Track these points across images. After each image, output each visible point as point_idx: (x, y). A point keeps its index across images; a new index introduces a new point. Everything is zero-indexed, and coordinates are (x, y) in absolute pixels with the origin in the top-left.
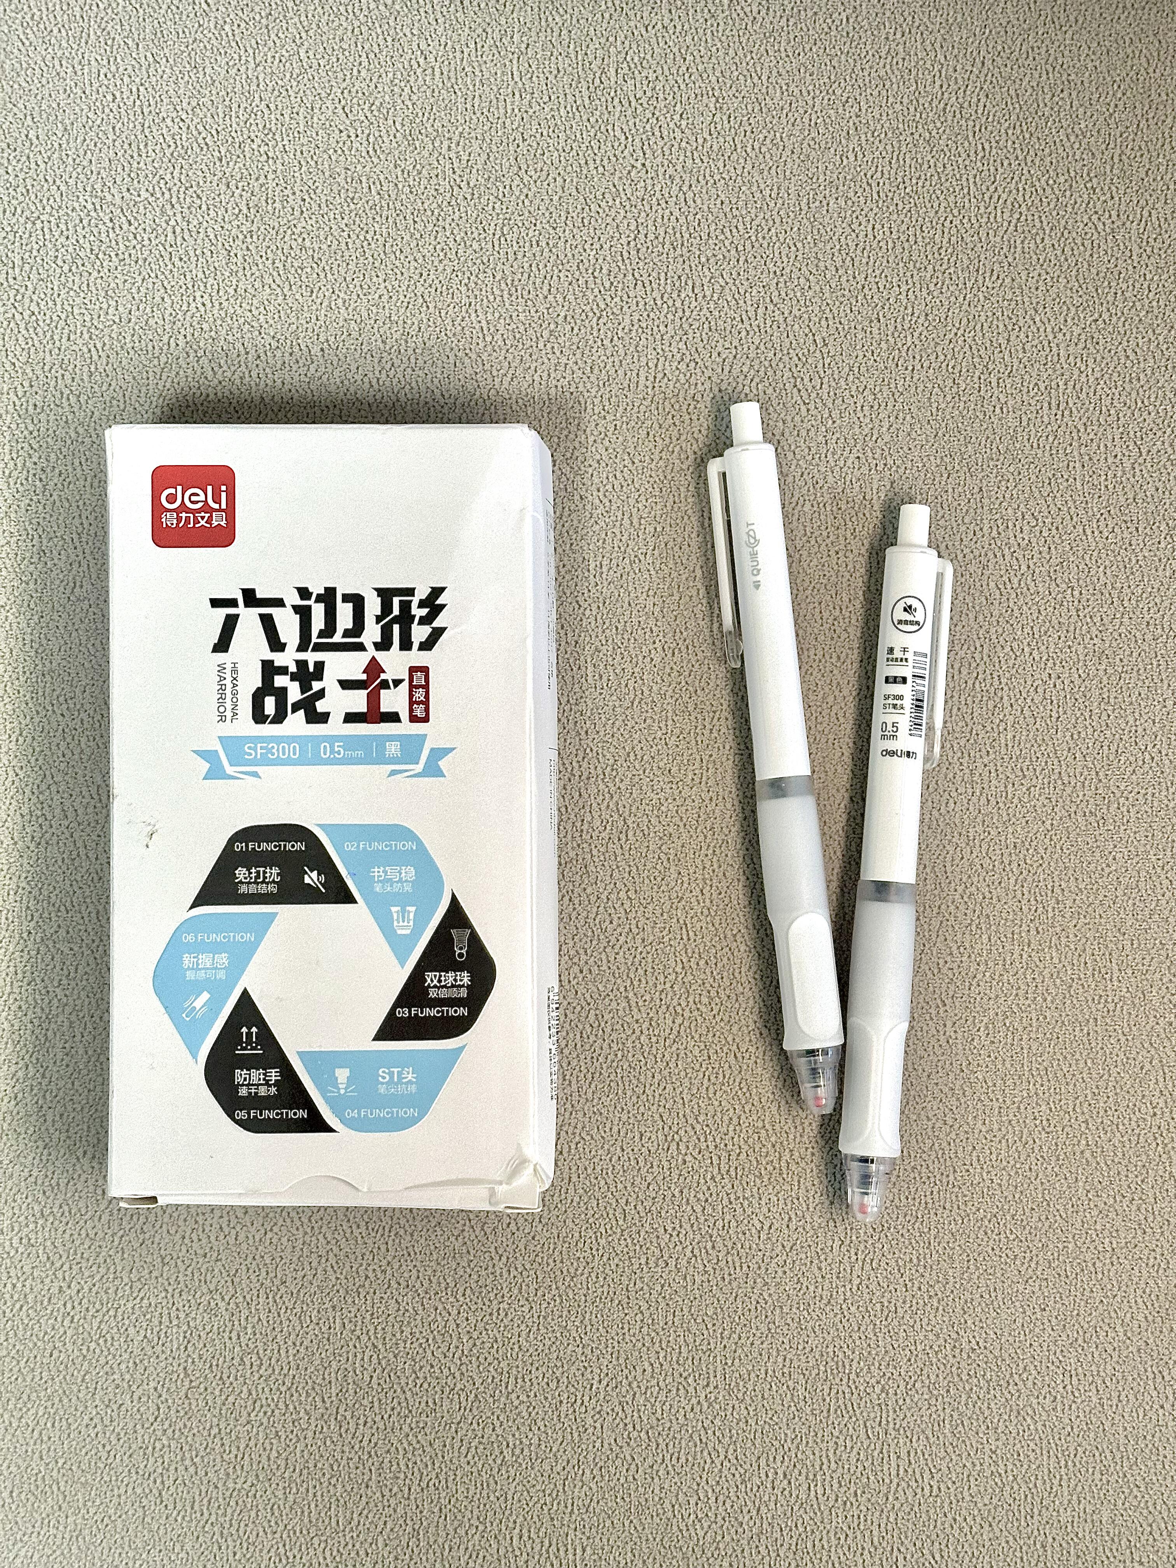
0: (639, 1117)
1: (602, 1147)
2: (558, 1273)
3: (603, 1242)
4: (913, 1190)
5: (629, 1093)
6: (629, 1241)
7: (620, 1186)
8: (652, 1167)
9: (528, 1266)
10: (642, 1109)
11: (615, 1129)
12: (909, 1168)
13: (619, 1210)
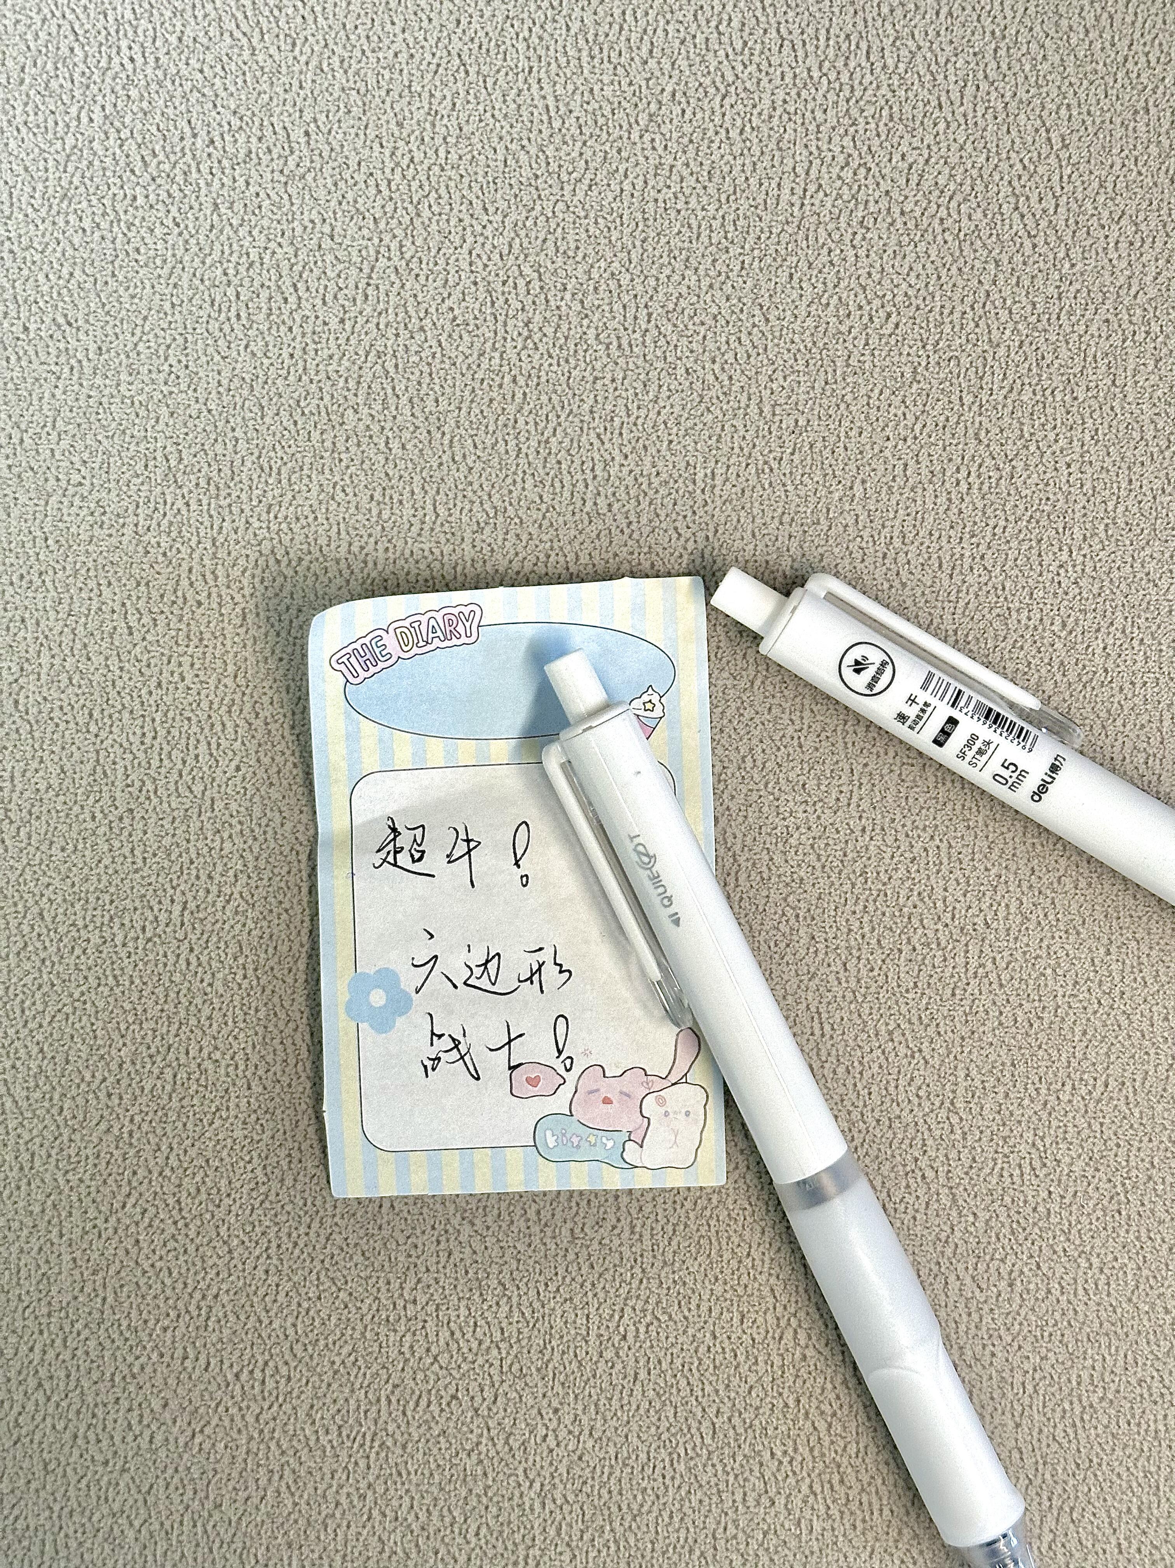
0: (740, 1291)
1: (685, 1332)
2: (614, 1509)
3: (681, 1468)
4: (1138, 1412)
5: (727, 1256)
6: (719, 1468)
7: (708, 1388)
8: (756, 1363)
9: (571, 1498)
10: (745, 1279)
11: (704, 1308)
12: (1134, 1381)
13: (706, 1424)
